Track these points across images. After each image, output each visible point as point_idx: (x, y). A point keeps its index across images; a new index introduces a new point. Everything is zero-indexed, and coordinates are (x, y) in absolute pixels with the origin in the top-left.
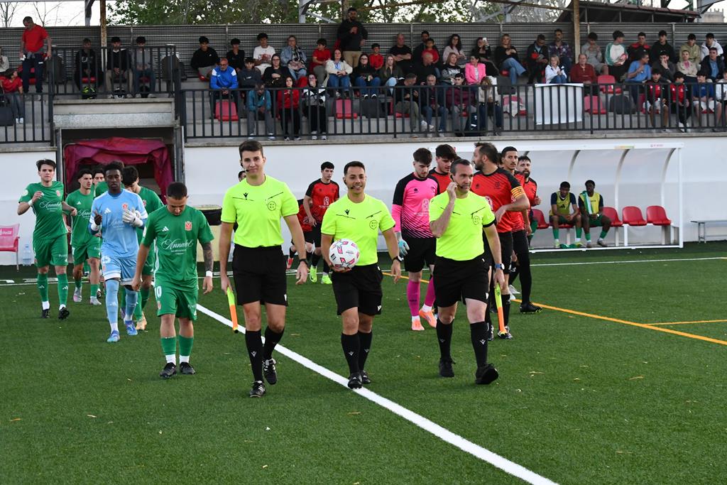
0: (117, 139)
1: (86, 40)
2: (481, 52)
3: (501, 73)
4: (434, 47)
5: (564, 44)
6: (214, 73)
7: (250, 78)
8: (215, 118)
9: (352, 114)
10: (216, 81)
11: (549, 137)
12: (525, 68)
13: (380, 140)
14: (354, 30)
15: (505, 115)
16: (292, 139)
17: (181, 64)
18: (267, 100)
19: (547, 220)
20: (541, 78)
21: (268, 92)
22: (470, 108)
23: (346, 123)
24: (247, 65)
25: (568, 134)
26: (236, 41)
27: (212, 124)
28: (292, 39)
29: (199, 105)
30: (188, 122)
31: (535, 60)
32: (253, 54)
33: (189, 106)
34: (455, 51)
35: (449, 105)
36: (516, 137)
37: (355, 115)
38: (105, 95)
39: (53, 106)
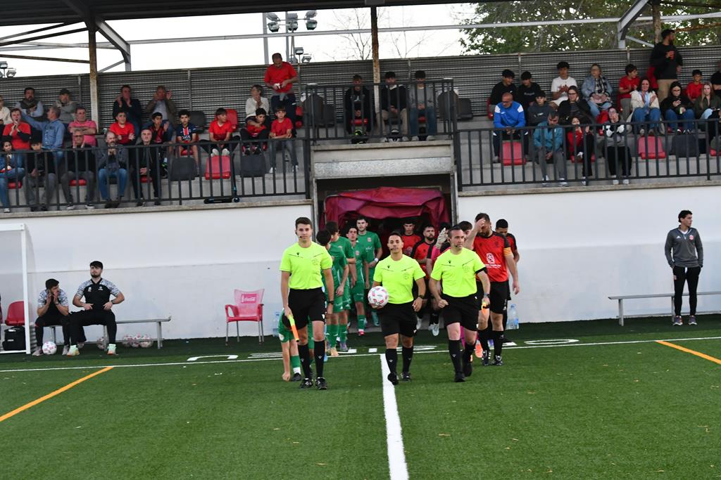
0: (384, 189)
1: (357, 77)
6: (497, 110)
7: (541, 114)
9: (657, 153)
10: (499, 119)
13: (690, 183)
23: (650, 164)
24: (538, 100)
28: (595, 67)
29: (475, 148)
30: (463, 168)
32: (550, 87)
33: (464, 149)
37: (661, 154)
38: (378, 140)
39: (312, 153)
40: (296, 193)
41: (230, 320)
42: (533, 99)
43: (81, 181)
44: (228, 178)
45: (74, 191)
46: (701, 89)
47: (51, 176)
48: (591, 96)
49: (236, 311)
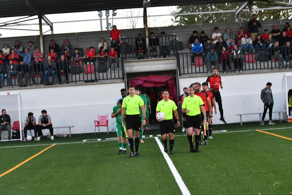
0: (151, 76)
1: (139, 34)
6: (193, 45)
7: (209, 47)
9: (253, 61)
10: (194, 49)
13: (266, 72)
14: (255, 24)
21: (216, 53)
23: (250, 65)
26: (203, 32)
27: (192, 68)
28: (228, 29)
29: (185, 60)
30: (181, 67)
32: (212, 36)
33: (181, 60)
38: (148, 57)
39: (124, 63)
40: (119, 78)
41: (96, 126)
42: (206, 41)
43: (39, 75)
44: (93, 73)
45: (36, 79)
46: (268, 36)
47: (27, 74)
48: (227, 39)
49: (98, 123)
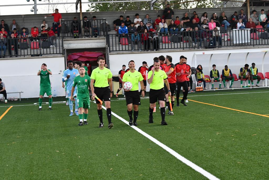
0: (86, 52)
1: (75, 18)
2: (214, 18)
3: (222, 26)
4: (198, 17)
5: (244, 15)
6: (120, 28)
7: (132, 29)
8: (120, 44)
9: (168, 41)
10: (120, 31)
11: (238, 48)
12: (230, 23)
13: (178, 51)
14: (169, 12)
15: (223, 41)
16: (147, 51)
17: (109, 25)
18: (138, 37)
19: (238, 78)
20: (236, 28)
21: (138, 35)
22: (210, 39)
23: (166, 45)
24: (131, 25)
25: (245, 47)
26: (128, 17)
27: (119, 46)
28: (147, 15)
29: (114, 40)
30: (110, 45)
31: (234, 20)
32: (134, 21)
33: (111, 40)
34: (205, 18)
35: (203, 38)
36: (226, 48)
37: (169, 42)
38: (82, 37)
39: (64, 41)
40: (60, 53)
42: (130, 25)
44: (39, 48)
46: (180, 22)
48: (146, 24)
